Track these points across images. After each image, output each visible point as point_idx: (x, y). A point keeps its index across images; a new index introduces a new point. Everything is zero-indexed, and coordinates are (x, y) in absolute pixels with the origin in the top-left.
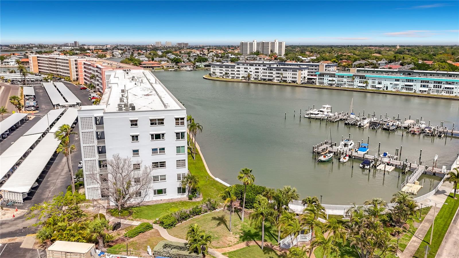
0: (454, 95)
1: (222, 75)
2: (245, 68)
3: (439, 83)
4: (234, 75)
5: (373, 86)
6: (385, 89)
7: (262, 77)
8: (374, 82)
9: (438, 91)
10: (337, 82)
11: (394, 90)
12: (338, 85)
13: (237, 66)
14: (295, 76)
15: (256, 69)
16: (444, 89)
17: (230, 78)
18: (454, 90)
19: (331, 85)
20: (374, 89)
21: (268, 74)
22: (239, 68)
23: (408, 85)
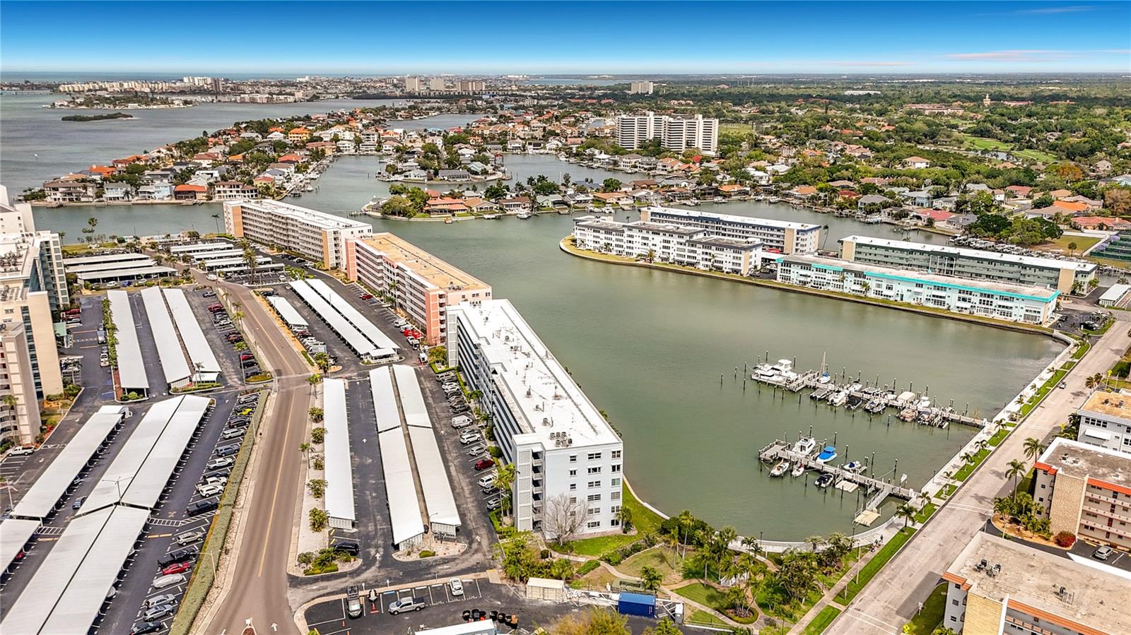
0: (1014, 318)
1: (598, 245)
2: (643, 238)
3: (989, 296)
4: (621, 249)
5: (877, 293)
6: (899, 299)
7: (676, 258)
8: (879, 286)
9: (986, 310)
10: (814, 279)
11: (913, 303)
12: (817, 285)
13: (627, 232)
14: (738, 261)
15: (665, 241)
16: (997, 308)
17: (614, 253)
18: (1014, 311)
19: (805, 283)
20: (881, 297)
21: (687, 254)
22: (632, 236)
23: (937, 296)
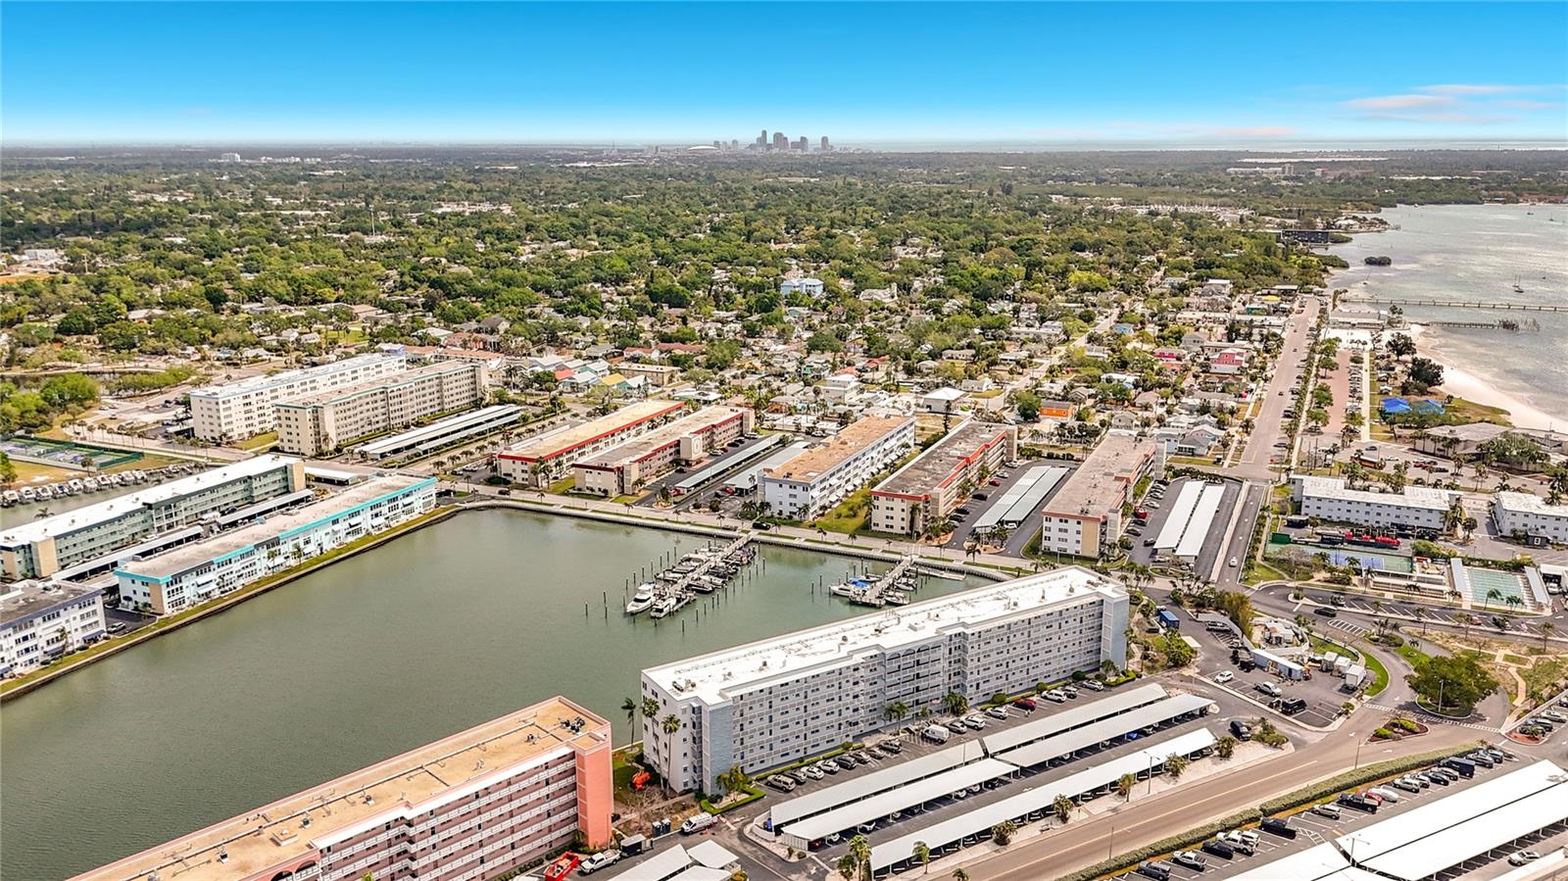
3: (394, 500)
5: (297, 555)
6: (319, 551)
8: (296, 546)
9: (396, 516)
10: (218, 581)
18: (415, 505)
19: (207, 595)
